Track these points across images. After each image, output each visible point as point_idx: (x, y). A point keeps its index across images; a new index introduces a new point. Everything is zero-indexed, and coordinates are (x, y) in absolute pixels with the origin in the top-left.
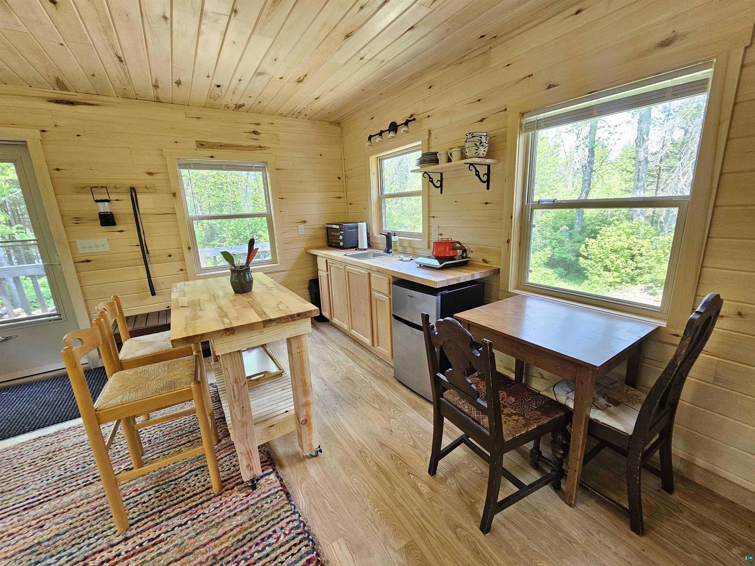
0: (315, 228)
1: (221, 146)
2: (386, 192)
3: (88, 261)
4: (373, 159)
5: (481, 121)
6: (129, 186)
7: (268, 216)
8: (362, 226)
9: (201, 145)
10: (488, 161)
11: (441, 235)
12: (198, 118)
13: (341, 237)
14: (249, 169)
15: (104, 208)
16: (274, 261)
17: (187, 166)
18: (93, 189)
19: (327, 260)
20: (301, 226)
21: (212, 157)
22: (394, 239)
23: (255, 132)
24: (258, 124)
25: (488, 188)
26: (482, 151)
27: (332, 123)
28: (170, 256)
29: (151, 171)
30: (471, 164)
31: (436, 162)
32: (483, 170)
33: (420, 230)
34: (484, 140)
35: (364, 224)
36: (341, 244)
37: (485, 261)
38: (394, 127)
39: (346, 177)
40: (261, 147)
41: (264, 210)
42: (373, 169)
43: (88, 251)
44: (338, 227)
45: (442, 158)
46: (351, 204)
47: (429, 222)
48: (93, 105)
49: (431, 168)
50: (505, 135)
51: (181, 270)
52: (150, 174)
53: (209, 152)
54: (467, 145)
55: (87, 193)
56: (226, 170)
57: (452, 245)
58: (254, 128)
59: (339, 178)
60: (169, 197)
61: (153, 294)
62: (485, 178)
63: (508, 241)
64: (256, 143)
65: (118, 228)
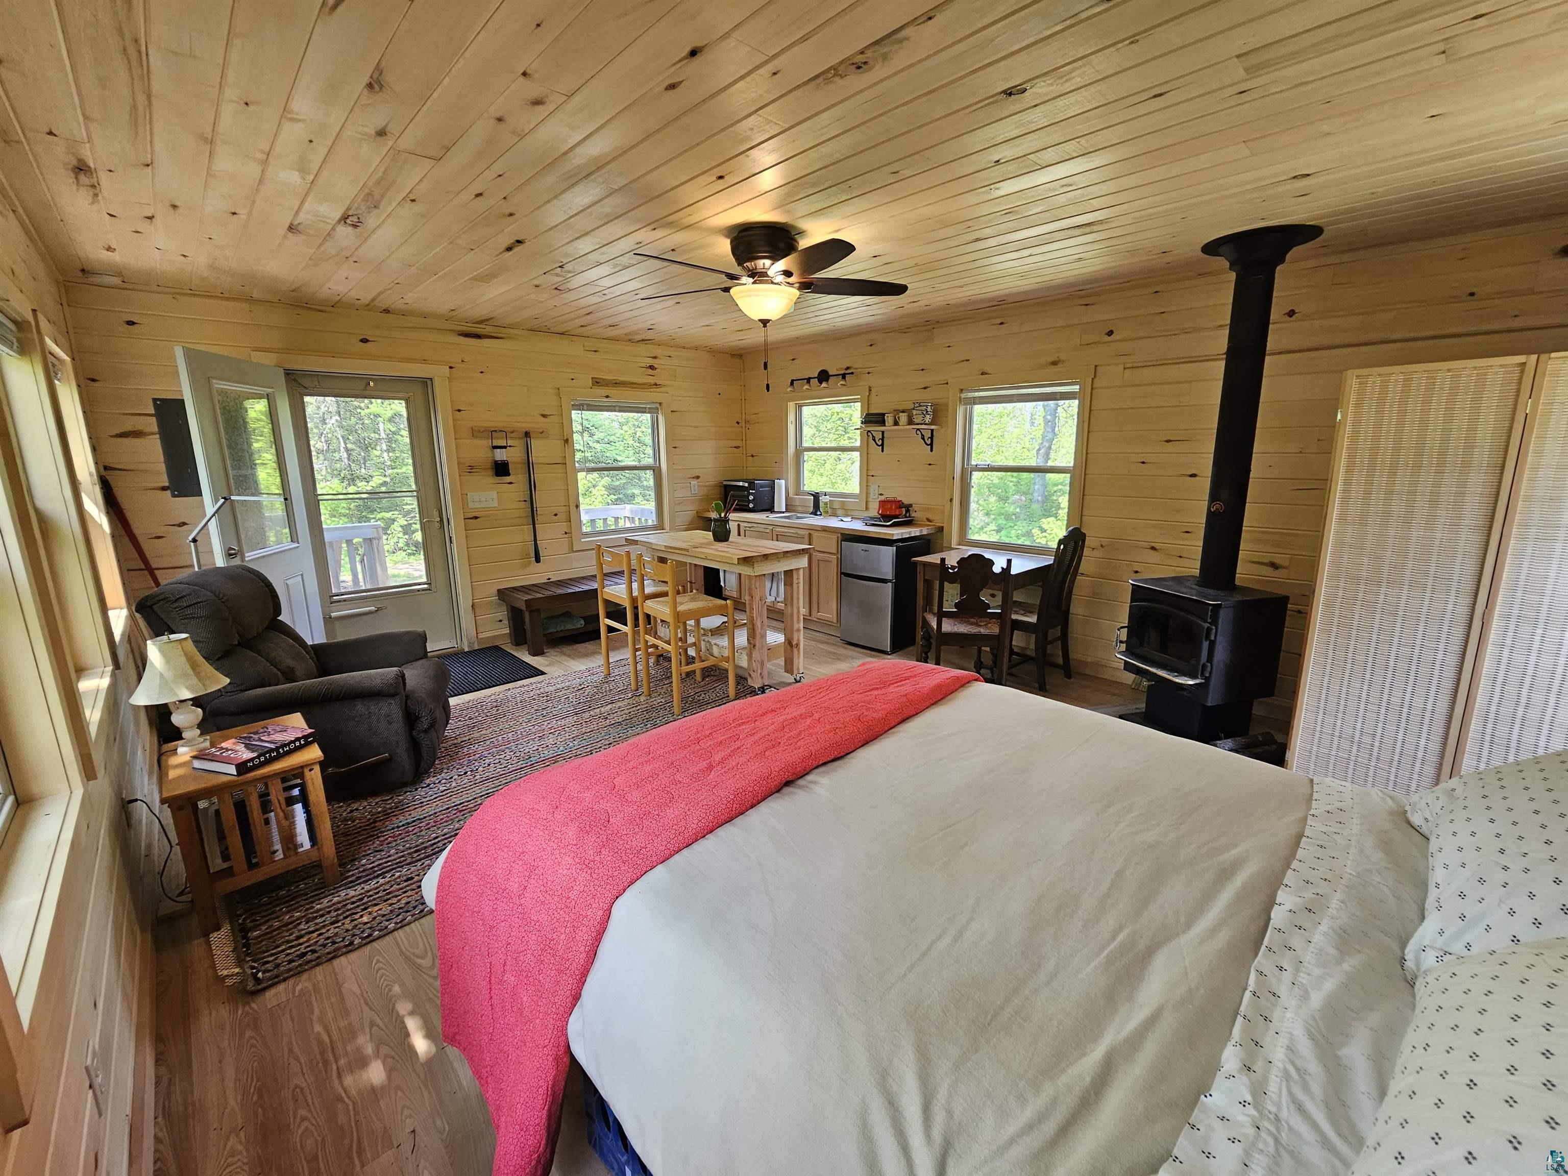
0: (709, 486)
1: (617, 384)
2: (806, 444)
3: (476, 518)
4: (791, 406)
5: (925, 388)
6: (524, 430)
7: (656, 470)
8: (780, 485)
9: (597, 382)
10: (933, 427)
11: (881, 495)
12: (596, 351)
13: (751, 498)
14: (642, 411)
15: (500, 455)
16: (659, 527)
17: (580, 407)
18: (493, 433)
19: (739, 525)
20: (694, 482)
21: (607, 397)
22: (823, 499)
23: (652, 367)
24: (655, 358)
25: (932, 450)
26: (928, 419)
27: (733, 356)
28: (556, 515)
29: (545, 413)
30: (918, 429)
31: (883, 423)
32: (927, 434)
33: (857, 490)
34: (929, 409)
35: (783, 482)
36: (751, 505)
37: (929, 520)
38: (824, 376)
39: (747, 422)
40: (656, 385)
41: (650, 461)
42: (791, 417)
43: (478, 505)
44: (746, 485)
45: (889, 419)
46: (752, 456)
47: (867, 482)
48: (499, 338)
49: (876, 429)
50: (947, 405)
51: (566, 533)
52: (544, 416)
53: (605, 391)
54: (914, 412)
55: (488, 438)
56: (620, 411)
57: (900, 504)
58: (650, 362)
59: (738, 423)
60: (560, 443)
61: (538, 560)
62: (929, 442)
63: (951, 500)
64: (651, 380)
65: (508, 479)
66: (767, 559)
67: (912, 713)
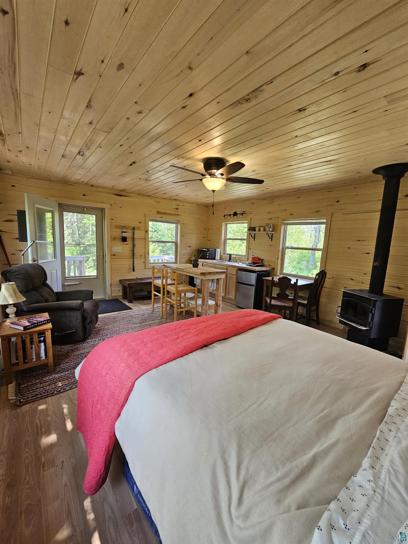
0: (194, 250)
1: (165, 213)
2: (228, 237)
3: (115, 255)
4: (224, 224)
5: (270, 219)
6: (133, 227)
7: (176, 243)
8: (218, 251)
9: (158, 213)
10: (272, 233)
11: (253, 256)
12: (159, 202)
13: (208, 254)
14: (173, 223)
15: (124, 235)
16: (176, 262)
17: (152, 220)
18: (123, 227)
19: (203, 264)
20: (189, 248)
21: (161, 218)
22: (232, 256)
23: (177, 209)
24: (178, 205)
25: (272, 241)
26: (271, 229)
27: (205, 206)
28: (141, 256)
29: (140, 222)
30: (267, 233)
31: (255, 230)
32: (270, 235)
33: (244, 254)
34: (271, 226)
35: (219, 249)
36: (208, 257)
37: (269, 265)
38: (235, 214)
39: (208, 229)
40: (178, 214)
41: (174, 240)
42: (223, 228)
43: (115, 251)
44: (206, 250)
45: (257, 229)
46: (209, 240)
47: (248, 251)
48: (127, 196)
49: (253, 233)
50: (278, 225)
51: (144, 262)
52: (140, 223)
53: (160, 216)
54: (266, 227)
55: (120, 229)
56: (165, 223)
57: (259, 259)
58: (177, 207)
59: (205, 229)
60: (144, 232)
61: (134, 271)
62: (271, 238)
63: (278, 259)
64: (176, 213)
65: (126, 243)
66: (210, 274)
67: (254, 327)
